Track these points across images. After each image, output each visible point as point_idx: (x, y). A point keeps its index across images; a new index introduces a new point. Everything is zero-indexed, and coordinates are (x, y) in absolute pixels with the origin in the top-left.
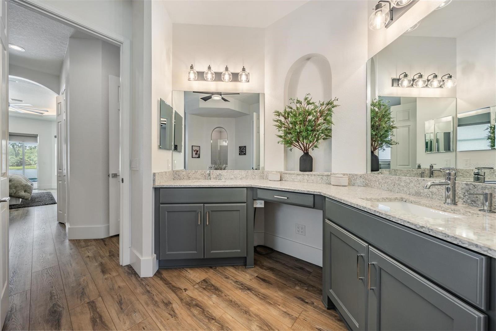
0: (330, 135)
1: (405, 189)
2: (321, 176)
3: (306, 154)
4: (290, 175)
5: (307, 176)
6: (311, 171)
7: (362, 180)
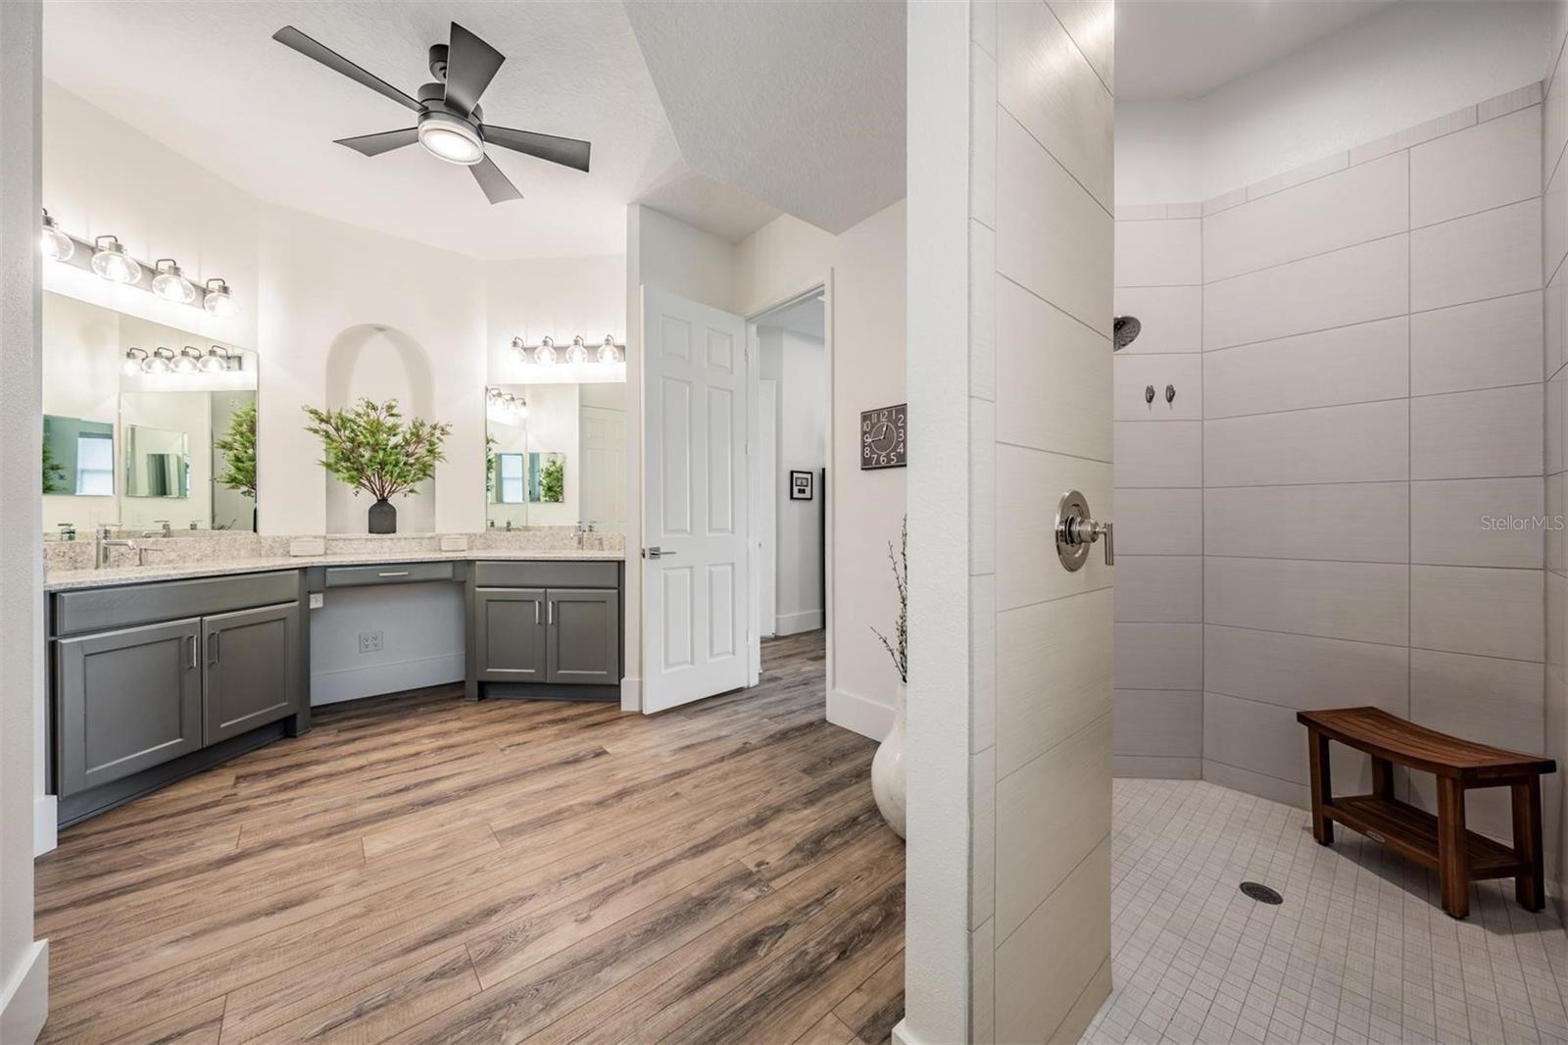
0: (432, 474)
1: (541, 544)
2: (418, 541)
3: (383, 501)
4: (347, 542)
5: (389, 542)
6: (394, 532)
7: (482, 541)
